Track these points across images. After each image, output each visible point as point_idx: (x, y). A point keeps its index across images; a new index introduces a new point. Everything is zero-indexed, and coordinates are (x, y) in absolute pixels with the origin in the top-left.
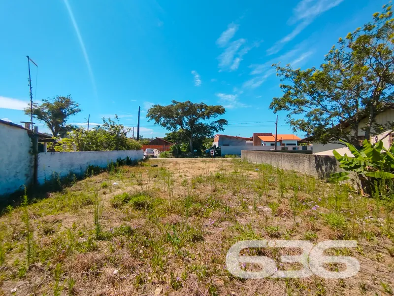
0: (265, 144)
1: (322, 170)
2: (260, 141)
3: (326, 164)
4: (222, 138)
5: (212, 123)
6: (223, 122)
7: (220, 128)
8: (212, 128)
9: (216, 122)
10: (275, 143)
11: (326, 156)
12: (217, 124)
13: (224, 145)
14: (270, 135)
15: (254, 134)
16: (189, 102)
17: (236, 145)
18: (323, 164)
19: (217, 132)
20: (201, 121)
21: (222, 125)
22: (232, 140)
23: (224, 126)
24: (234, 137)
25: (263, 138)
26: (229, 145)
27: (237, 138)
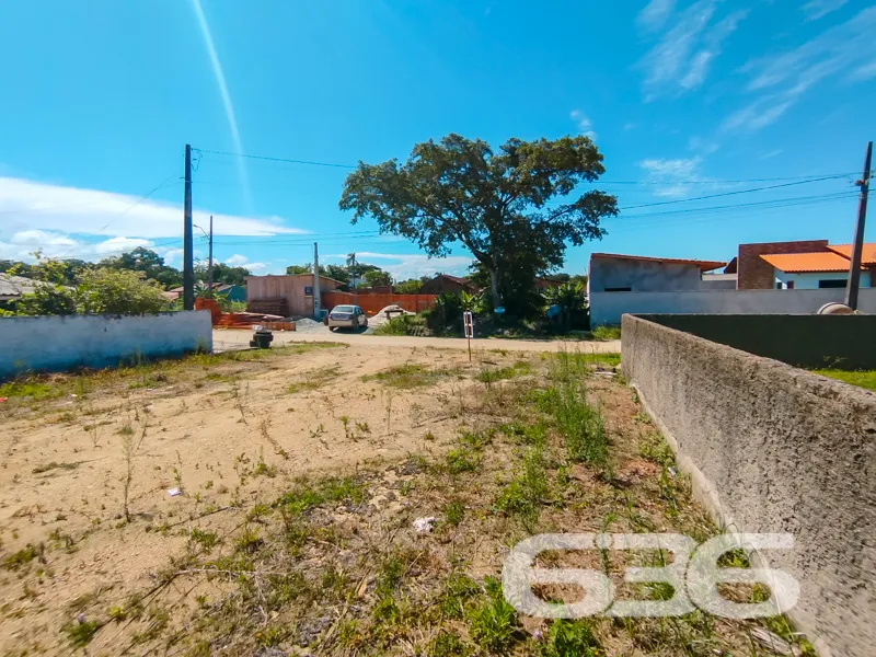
0: (790, 285)
2: (771, 269)
4: (603, 265)
5: (557, 213)
6: (598, 205)
7: (590, 229)
8: (556, 227)
9: (572, 208)
10: (849, 277)
12: (577, 214)
13: (607, 290)
14: (820, 247)
15: (741, 247)
17: (661, 288)
19: (579, 242)
21: (595, 216)
22: (641, 271)
23: (604, 222)
24: (648, 262)
25: (781, 262)
26: (629, 290)
27: (662, 263)
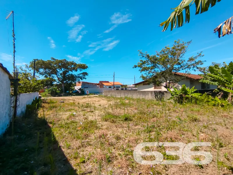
0: (106, 87)
1: (157, 97)
2: (103, 85)
3: (160, 94)
4: (84, 84)
5: (78, 74)
6: (85, 74)
7: (84, 78)
8: (79, 77)
9: (81, 74)
11: (160, 91)
12: (81, 75)
13: (84, 88)
14: (108, 82)
15: (100, 81)
16: (65, 60)
17: (92, 88)
18: (158, 95)
19: (82, 80)
20: (70, 72)
21: (85, 76)
22: (89, 85)
23: (86, 77)
24: (91, 83)
25: (105, 84)
26: (88, 88)
27: (92, 84)
